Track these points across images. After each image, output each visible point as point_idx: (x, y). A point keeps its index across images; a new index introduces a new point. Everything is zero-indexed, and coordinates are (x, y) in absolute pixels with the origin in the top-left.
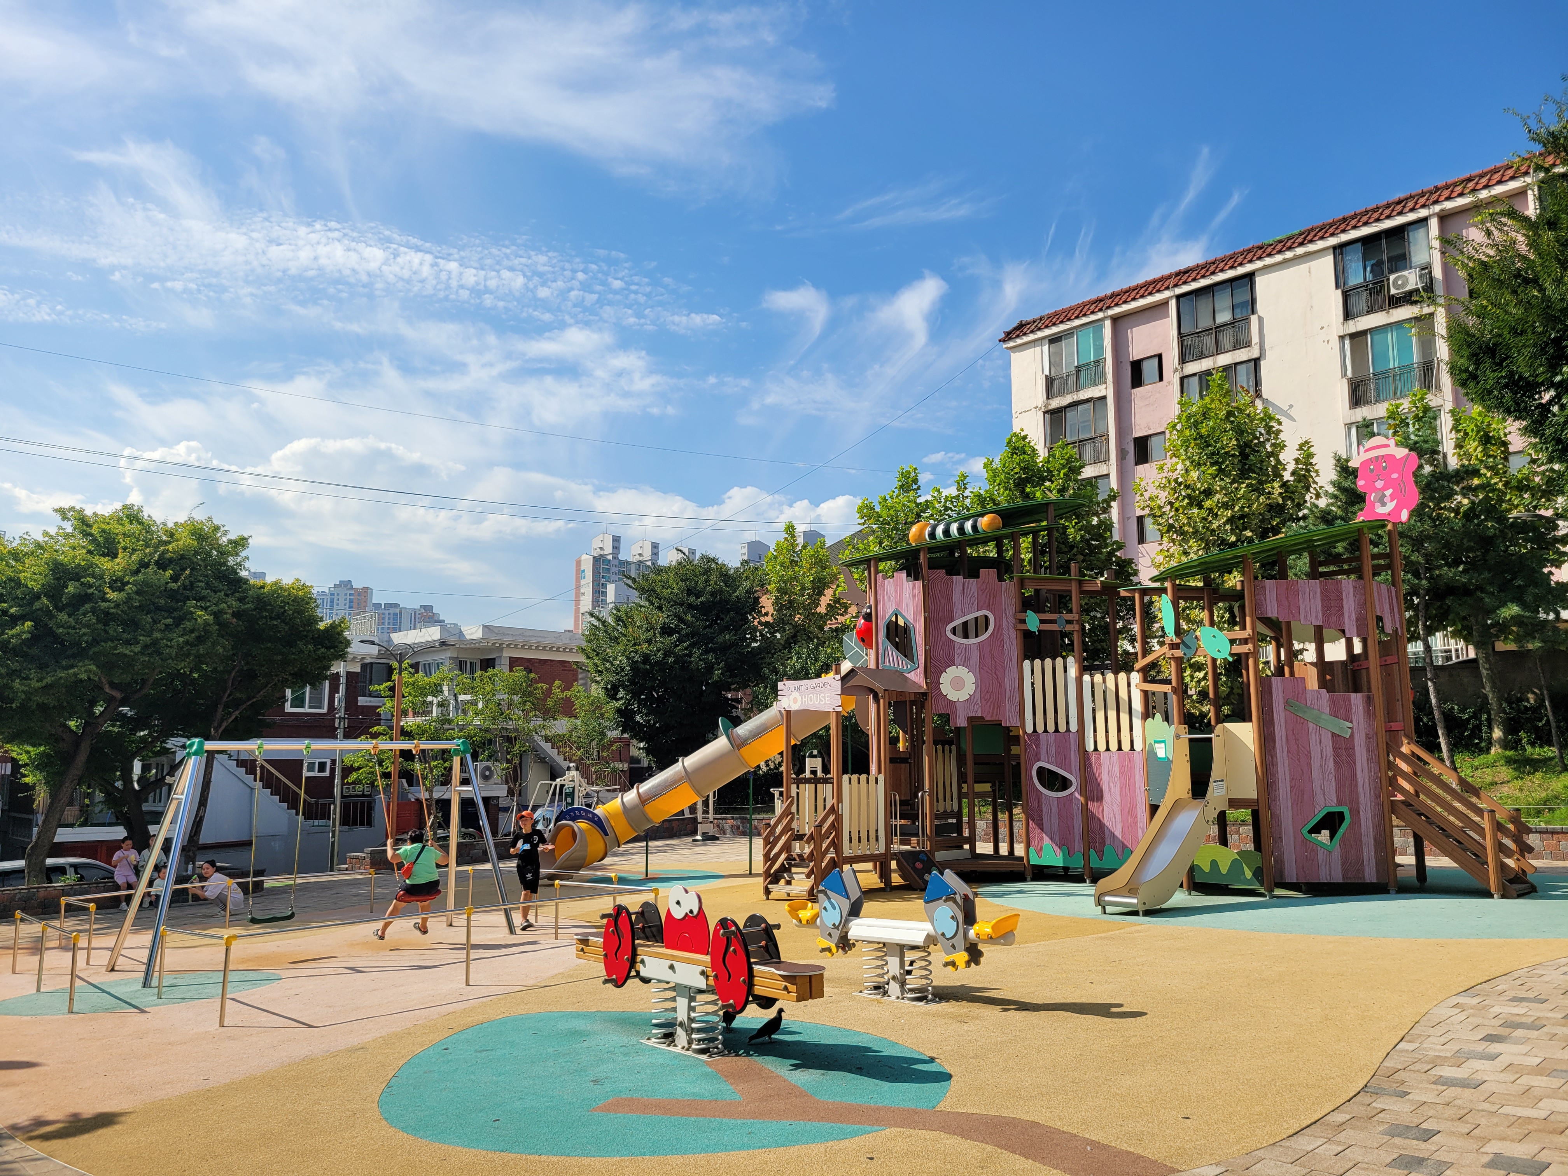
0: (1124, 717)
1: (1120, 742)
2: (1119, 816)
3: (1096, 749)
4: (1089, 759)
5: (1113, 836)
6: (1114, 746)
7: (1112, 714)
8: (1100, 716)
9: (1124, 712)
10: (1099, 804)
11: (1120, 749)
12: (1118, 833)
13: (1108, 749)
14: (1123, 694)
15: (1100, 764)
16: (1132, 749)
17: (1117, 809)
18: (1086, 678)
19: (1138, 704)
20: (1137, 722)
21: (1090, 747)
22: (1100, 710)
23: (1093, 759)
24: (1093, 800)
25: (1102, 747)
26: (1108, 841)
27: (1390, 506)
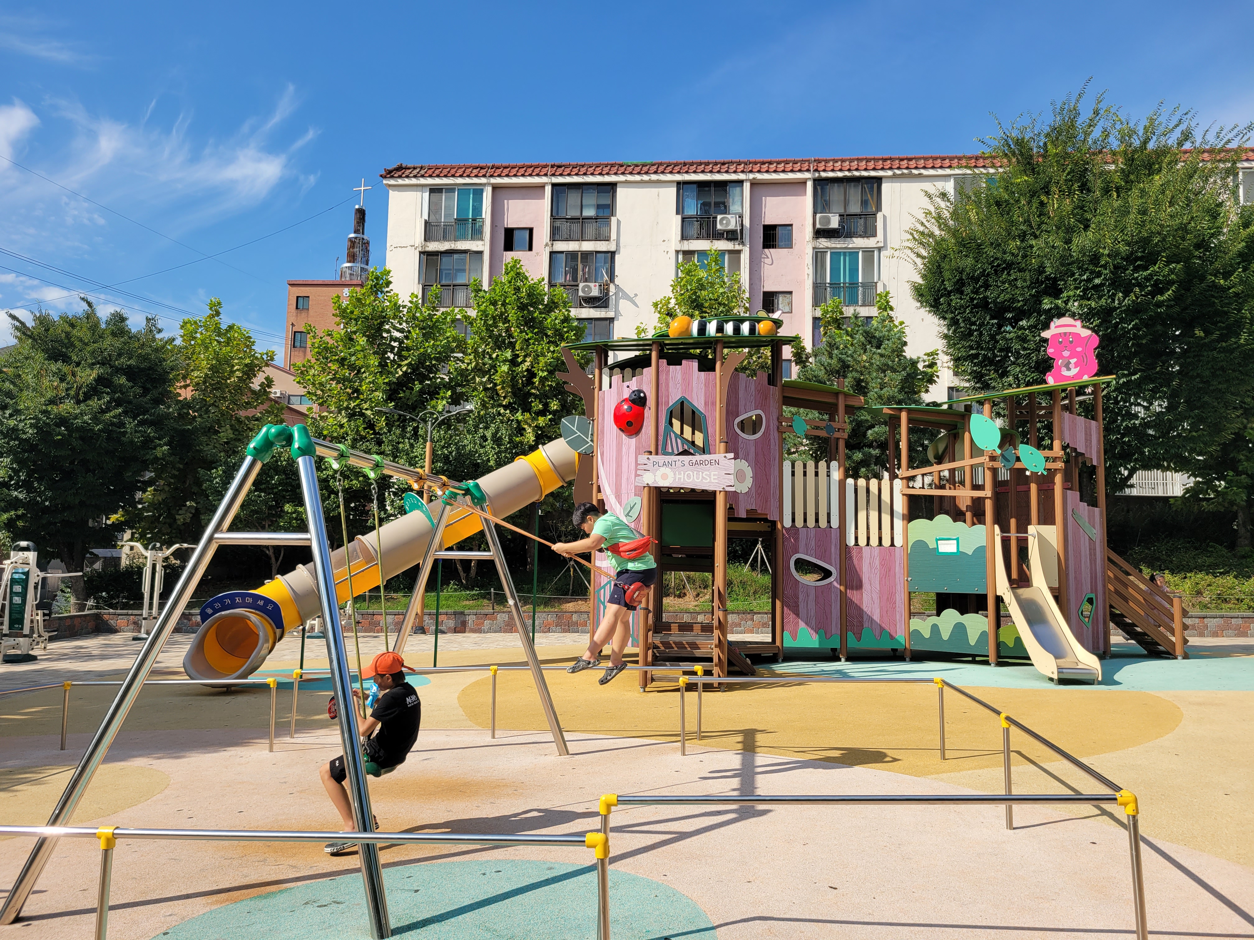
0: (886, 518)
1: (880, 539)
2: (877, 601)
3: (856, 543)
4: (850, 552)
5: (871, 620)
6: (874, 541)
7: (874, 515)
8: (862, 515)
9: (886, 513)
10: (858, 592)
11: (880, 543)
12: (876, 617)
13: (868, 544)
14: (886, 497)
15: (862, 557)
16: (892, 544)
17: (876, 596)
18: (850, 481)
19: (900, 505)
20: (899, 523)
21: (851, 542)
22: (862, 509)
23: (854, 553)
24: (852, 588)
25: (862, 542)
26: (866, 625)
27: (1074, 371)
